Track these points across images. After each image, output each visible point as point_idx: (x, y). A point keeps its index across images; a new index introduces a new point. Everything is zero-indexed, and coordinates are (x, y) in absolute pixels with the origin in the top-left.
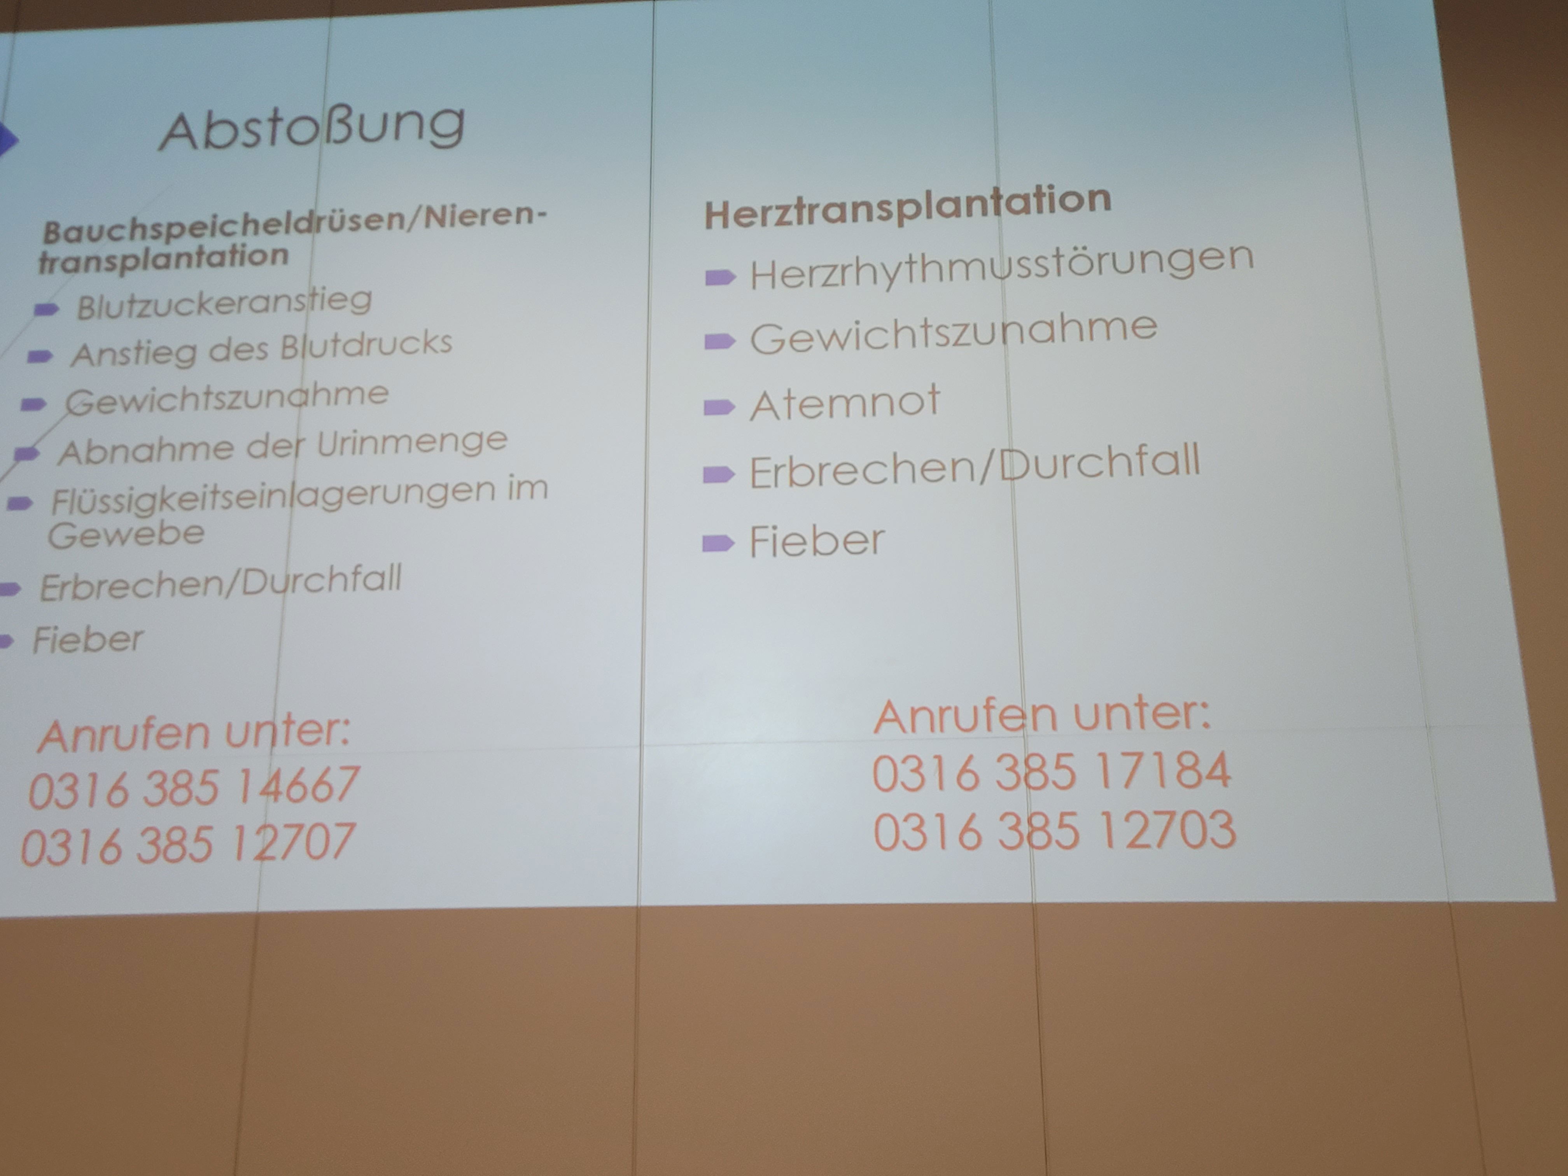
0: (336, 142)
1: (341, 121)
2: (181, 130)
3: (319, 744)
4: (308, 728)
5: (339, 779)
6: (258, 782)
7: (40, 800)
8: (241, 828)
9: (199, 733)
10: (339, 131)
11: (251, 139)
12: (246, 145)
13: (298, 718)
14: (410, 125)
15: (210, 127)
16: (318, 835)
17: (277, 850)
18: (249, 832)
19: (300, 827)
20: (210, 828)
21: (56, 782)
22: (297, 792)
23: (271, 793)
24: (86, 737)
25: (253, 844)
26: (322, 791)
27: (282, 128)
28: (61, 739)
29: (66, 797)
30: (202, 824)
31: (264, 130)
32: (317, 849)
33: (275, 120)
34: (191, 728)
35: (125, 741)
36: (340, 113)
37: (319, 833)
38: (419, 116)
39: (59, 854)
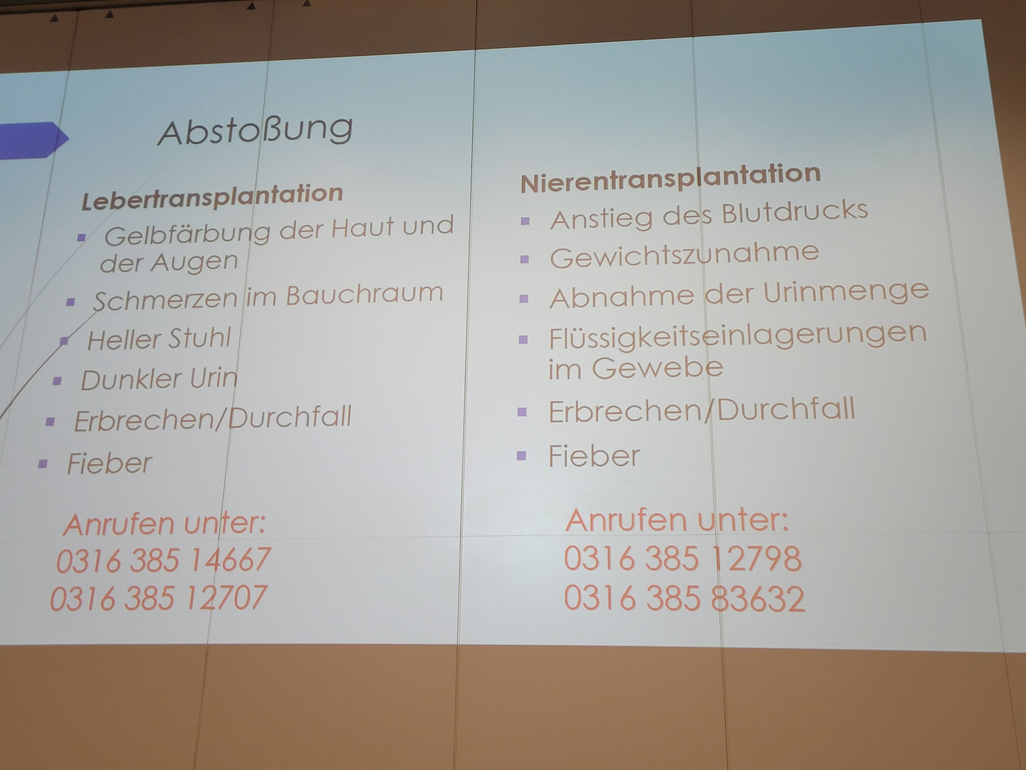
0: (270, 140)
1: (273, 127)
2: (172, 132)
3: (245, 533)
4: (238, 521)
5: (257, 556)
6: (204, 557)
7: (63, 567)
8: (193, 587)
9: (167, 524)
10: (272, 133)
11: (216, 138)
12: (212, 141)
13: (232, 516)
14: (317, 129)
15: (190, 130)
16: (243, 593)
17: (216, 603)
18: (198, 591)
19: (231, 587)
20: (173, 587)
21: (74, 555)
22: (229, 564)
23: (212, 565)
24: (94, 525)
25: (201, 598)
26: (246, 564)
27: (236, 130)
28: (78, 527)
29: (80, 566)
30: (167, 585)
31: (225, 132)
32: (241, 603)
33: (232, 126)
34: (162, 520)
35: (119, 529)
36: (274, 121)
37: (244, 591)
38: (324, 124)
39: (74, 603)
